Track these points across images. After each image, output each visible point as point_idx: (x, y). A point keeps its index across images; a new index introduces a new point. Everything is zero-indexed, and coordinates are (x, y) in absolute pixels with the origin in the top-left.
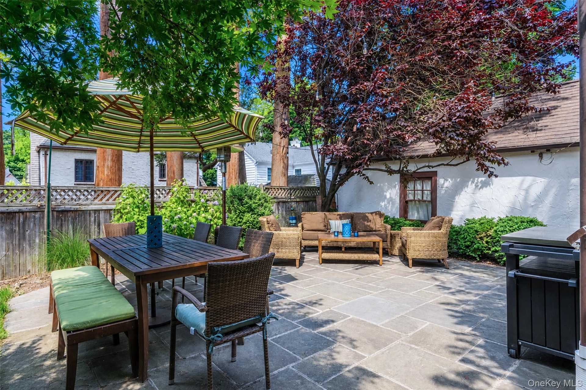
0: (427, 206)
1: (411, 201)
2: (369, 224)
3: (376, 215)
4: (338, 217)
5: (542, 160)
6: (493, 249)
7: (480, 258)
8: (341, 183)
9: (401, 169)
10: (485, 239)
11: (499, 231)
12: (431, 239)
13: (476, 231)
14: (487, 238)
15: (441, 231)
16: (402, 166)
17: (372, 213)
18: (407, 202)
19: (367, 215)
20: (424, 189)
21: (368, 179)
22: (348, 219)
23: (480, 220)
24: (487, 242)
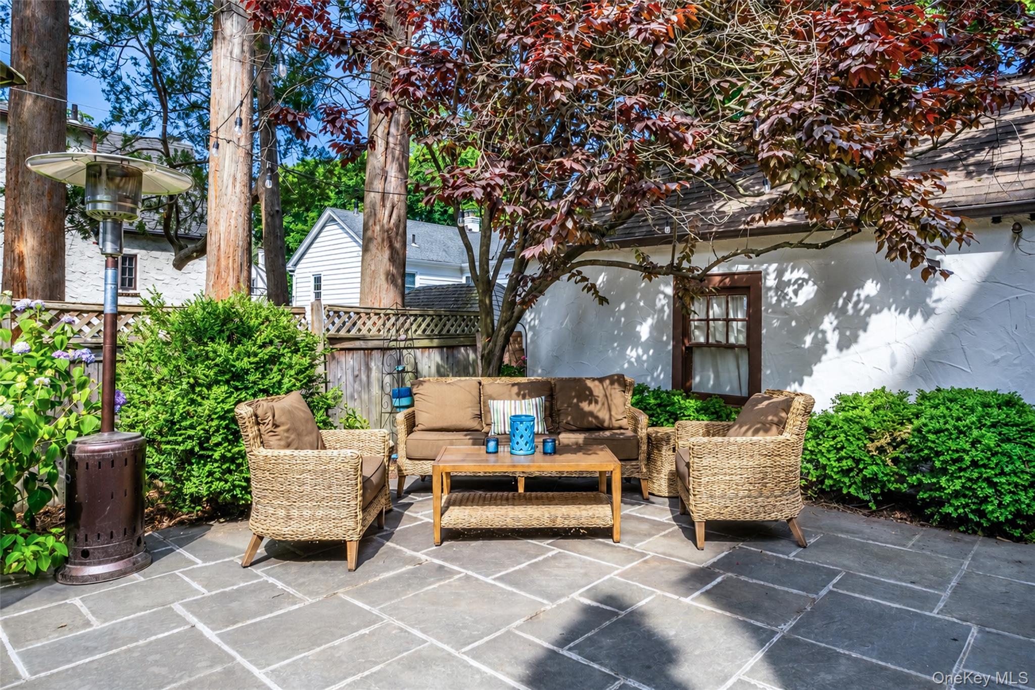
0: (737, 358)
1: (700, 345)
2: (593, 408)
3: (612, 383)
4: (515, 389)
5: (1022, 242)
6: (913, 480)
7: (877, 502)
8: (527, 303)
9: (676, 261)
10: (892, 453)
11: (929, 432)
12: (758, 460)
13: (868, 430)
14: (895, 448)
15: (786, 435)
16: (677, 256)
17: (601, 380)
18: (690, 350)
19: (589, 383)
20: (731, 316)
21: (596, 292)
22: (539, 396)
23: (873, 397)
24: (895, 461)
